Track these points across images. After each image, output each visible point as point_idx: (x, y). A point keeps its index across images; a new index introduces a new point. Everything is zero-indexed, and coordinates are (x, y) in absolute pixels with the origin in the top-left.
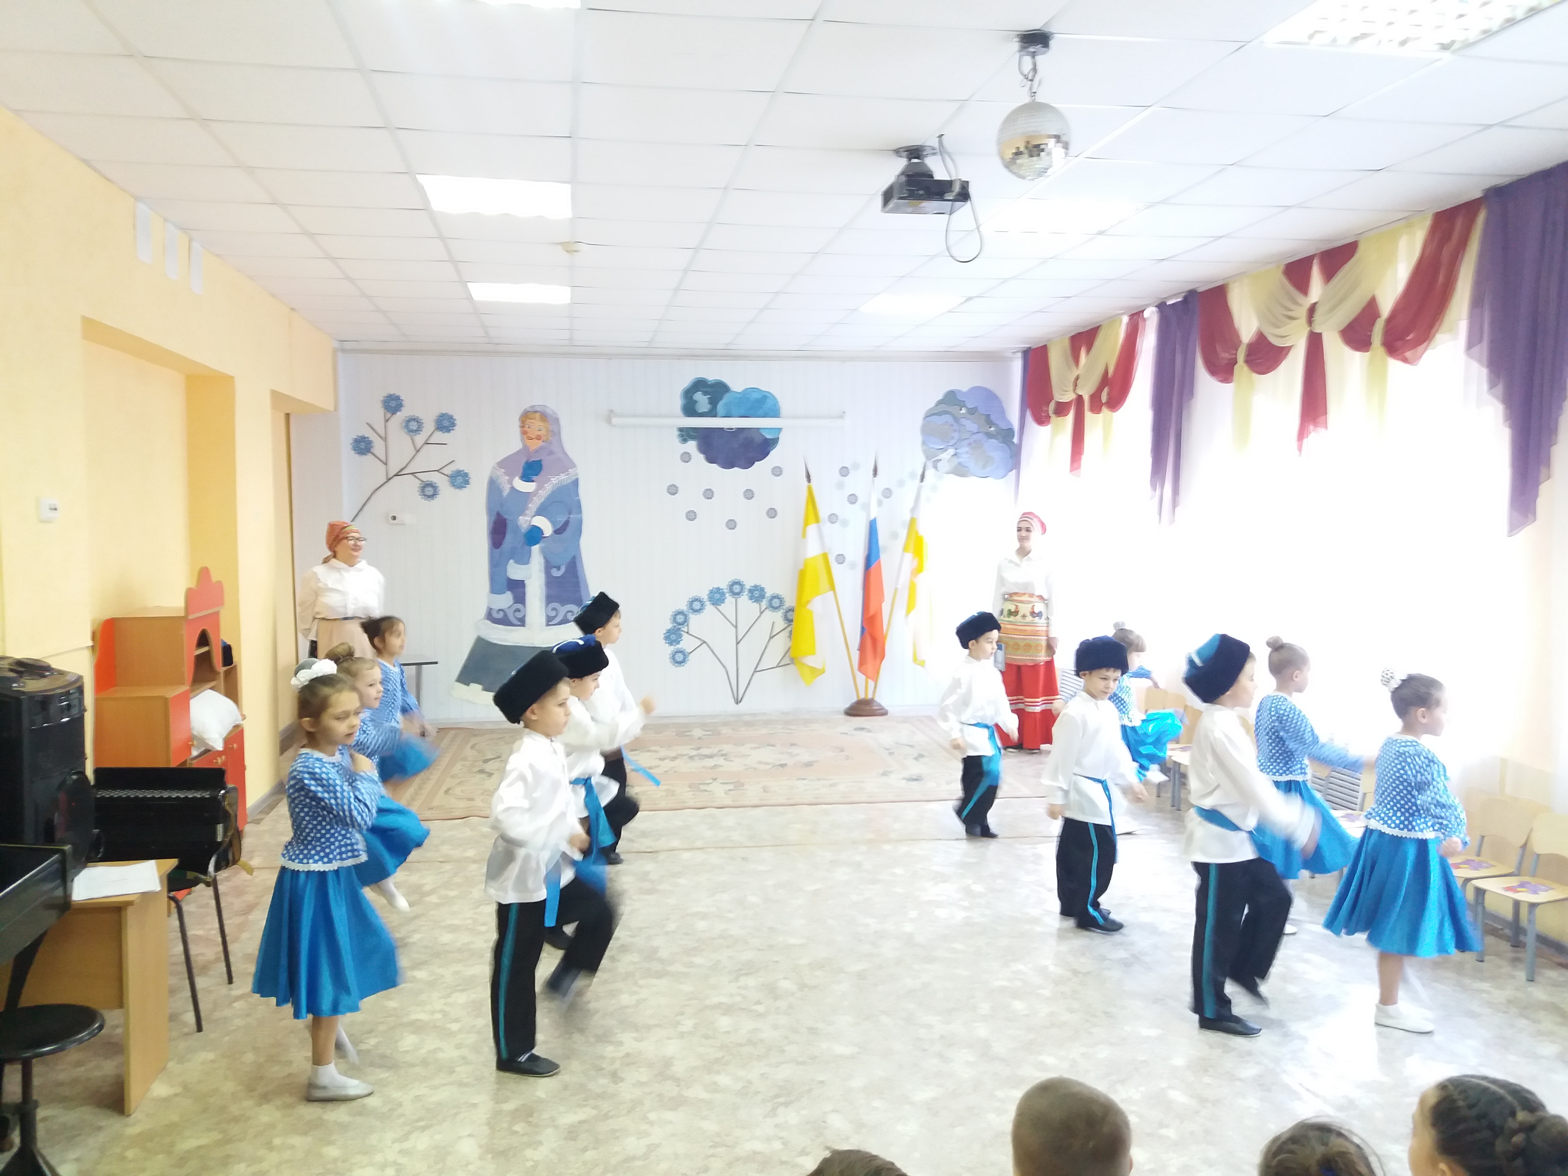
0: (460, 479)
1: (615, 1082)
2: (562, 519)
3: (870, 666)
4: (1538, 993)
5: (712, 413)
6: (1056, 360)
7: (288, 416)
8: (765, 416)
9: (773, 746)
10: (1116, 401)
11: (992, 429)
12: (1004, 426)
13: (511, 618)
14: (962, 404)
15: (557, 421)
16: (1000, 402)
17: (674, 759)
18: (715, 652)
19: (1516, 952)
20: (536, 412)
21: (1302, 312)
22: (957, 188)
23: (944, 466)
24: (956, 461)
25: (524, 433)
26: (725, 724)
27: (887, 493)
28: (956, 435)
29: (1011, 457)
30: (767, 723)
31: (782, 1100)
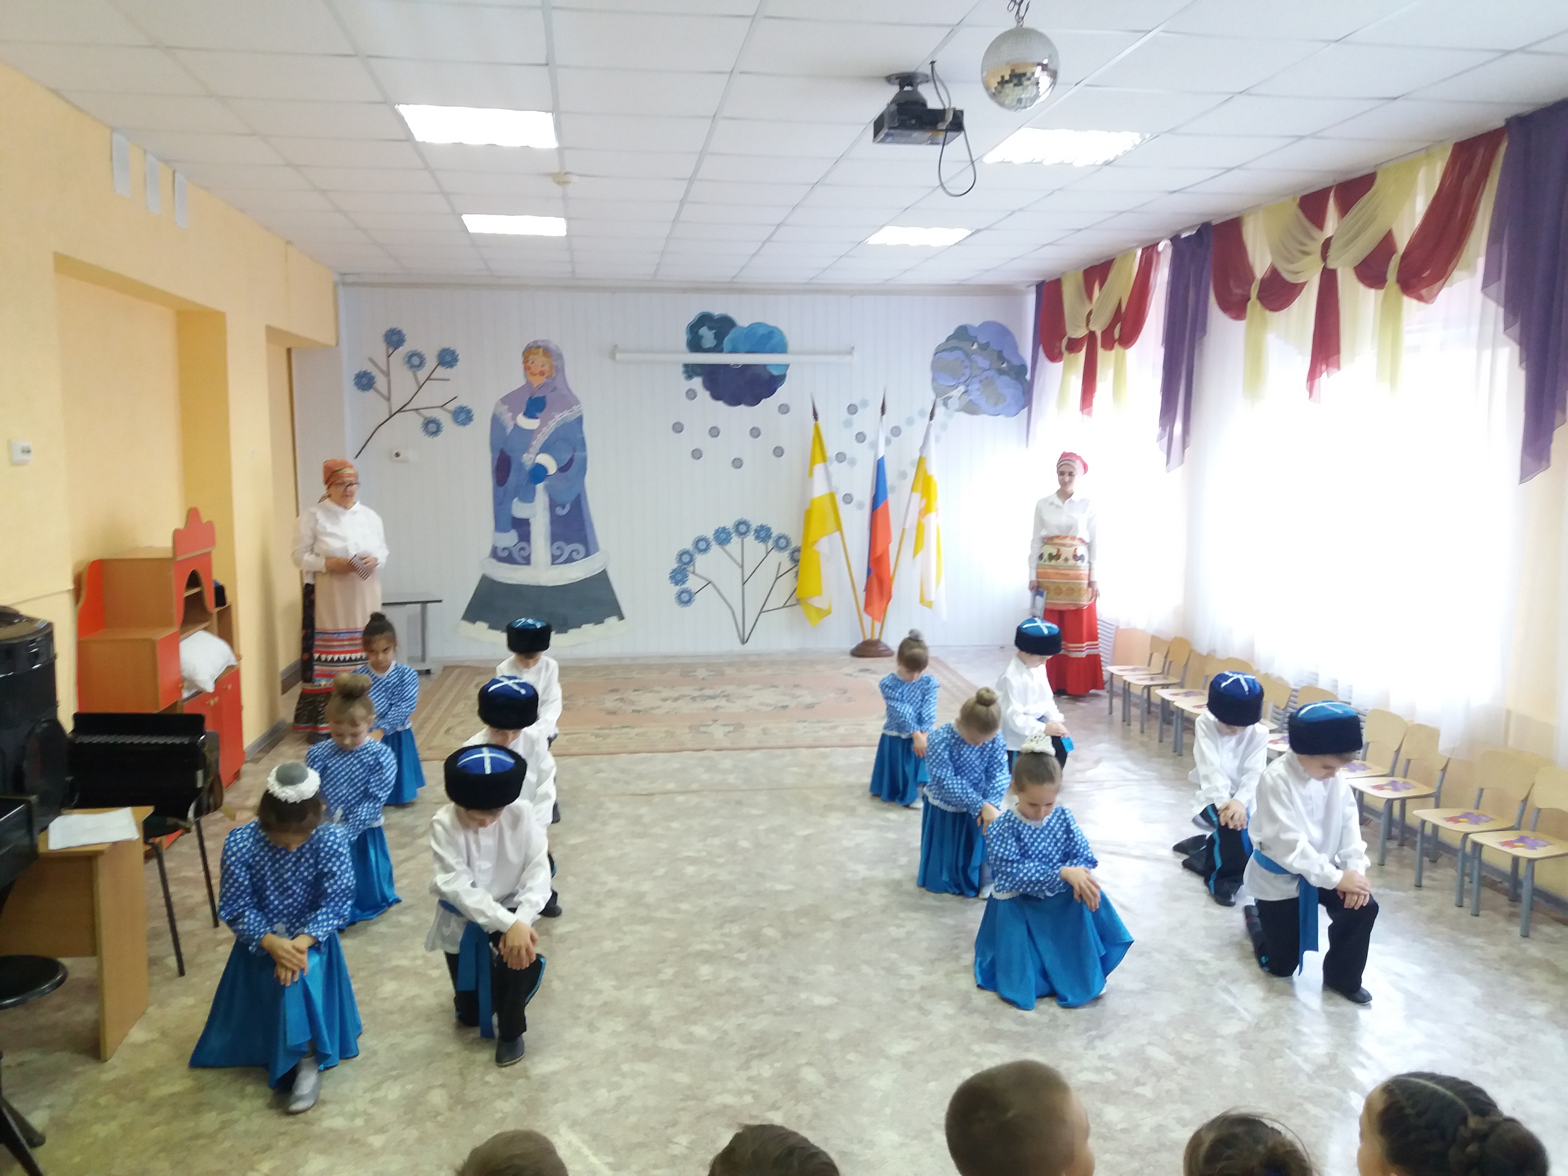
0: (463, 416)
1: (591, 1032)
2: (566, 457)
3: (876, 606)
4: (1534, 950)
5: (718, 349)
6: (1070, 293)
7: (289, 351)
8: (773, 351)
9: (776, 687)
10: (1128, 338)
11: (1005, 365)
12: (1016, 362)
13: (516, 555)
14: (973, 340)
15: (560, 356)
16: (1013, 338)
17: (677, 699)
18: (722, 591)
19: (1514, 907)
20: (539, 347)
21: (1317, 247)
22: (950, 117)
23: (954, 403)
24: (966, 398)
25: (527, 368)
26: (730, 664)
27: (896, 431)
28: (967, 372)
29: (1024, 394)
30: (772, 663)
31: (756, 1052)
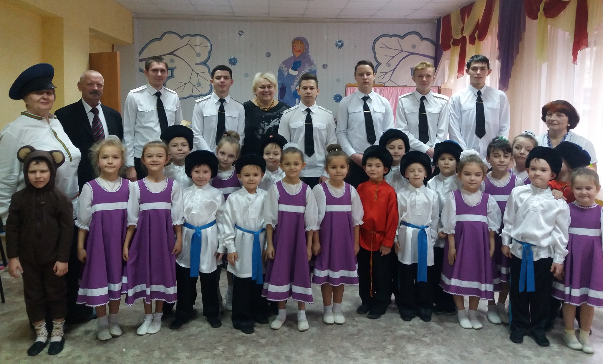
6: (454, 21)
7: (113, 46)
10: (482, 37)
20: (299, 40)
25: (293, 49)
